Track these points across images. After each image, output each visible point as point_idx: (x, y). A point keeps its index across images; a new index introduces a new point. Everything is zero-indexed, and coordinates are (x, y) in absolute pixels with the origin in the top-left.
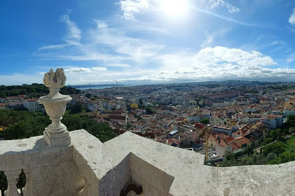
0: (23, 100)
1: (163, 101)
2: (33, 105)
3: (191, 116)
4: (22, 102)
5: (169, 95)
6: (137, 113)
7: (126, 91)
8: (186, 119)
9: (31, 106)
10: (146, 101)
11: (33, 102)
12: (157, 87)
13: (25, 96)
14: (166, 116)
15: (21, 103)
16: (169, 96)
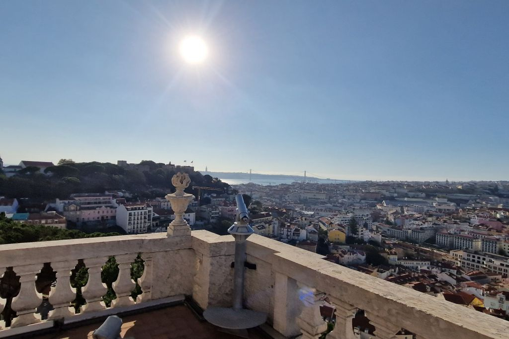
0: (116, 205)
1: (410, 231)
2: (138, 219)
3: (498, 297)
4: (113, 210)
5: (431, 216)
6: (342, 257)
7: (322, 197)
8: (482, 300)
9: (132, 222)
10: (366, 226)
11: (140, 211)
12: (399, 190)
13: (120, 194)
14: (417, 279)
15: (112, 212)
16: (430, 219)
